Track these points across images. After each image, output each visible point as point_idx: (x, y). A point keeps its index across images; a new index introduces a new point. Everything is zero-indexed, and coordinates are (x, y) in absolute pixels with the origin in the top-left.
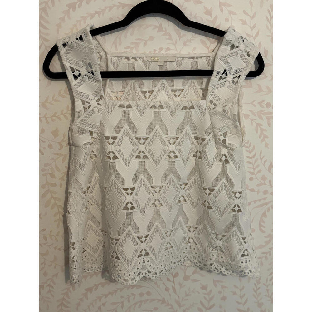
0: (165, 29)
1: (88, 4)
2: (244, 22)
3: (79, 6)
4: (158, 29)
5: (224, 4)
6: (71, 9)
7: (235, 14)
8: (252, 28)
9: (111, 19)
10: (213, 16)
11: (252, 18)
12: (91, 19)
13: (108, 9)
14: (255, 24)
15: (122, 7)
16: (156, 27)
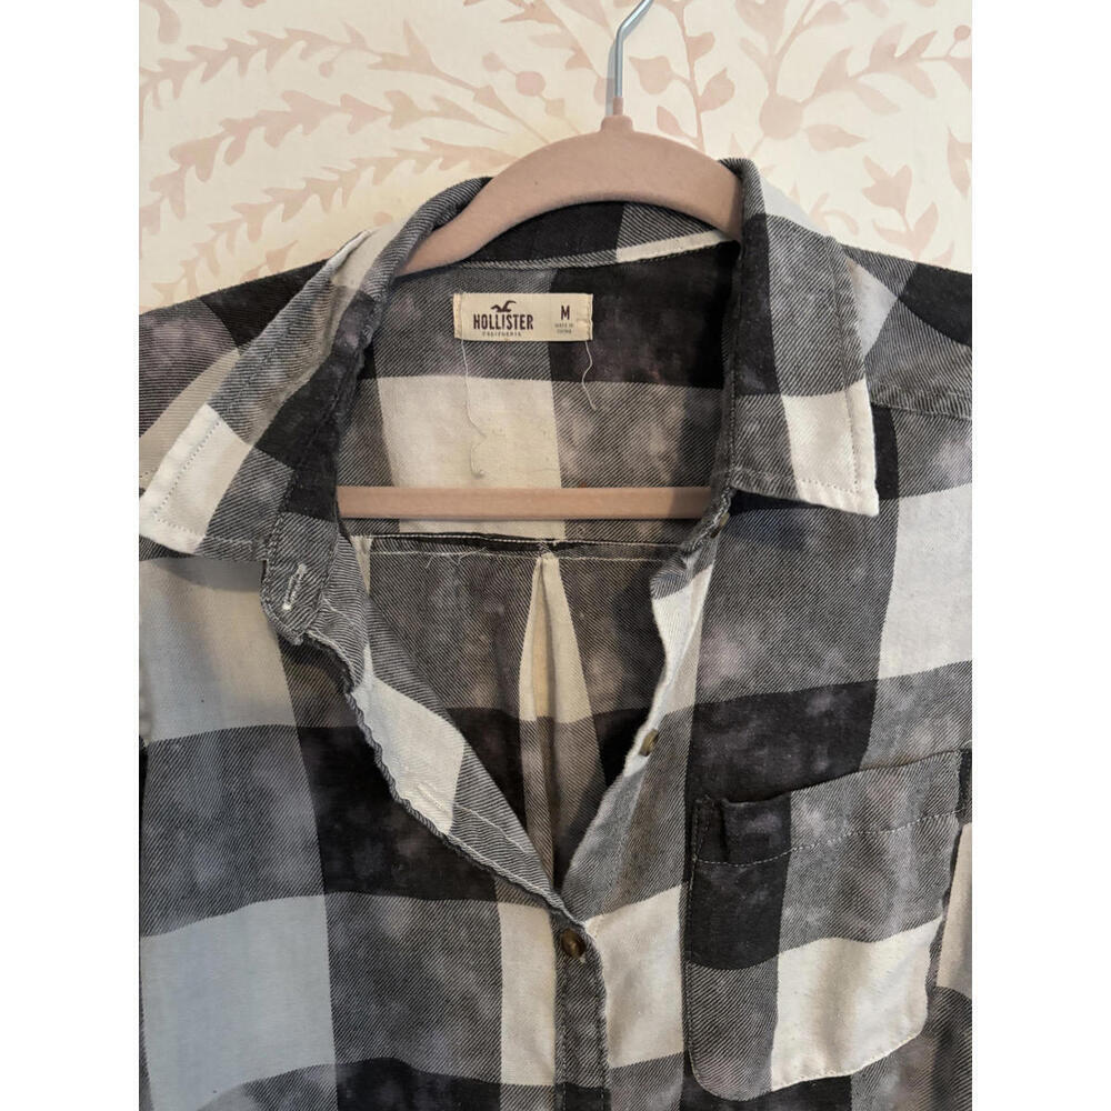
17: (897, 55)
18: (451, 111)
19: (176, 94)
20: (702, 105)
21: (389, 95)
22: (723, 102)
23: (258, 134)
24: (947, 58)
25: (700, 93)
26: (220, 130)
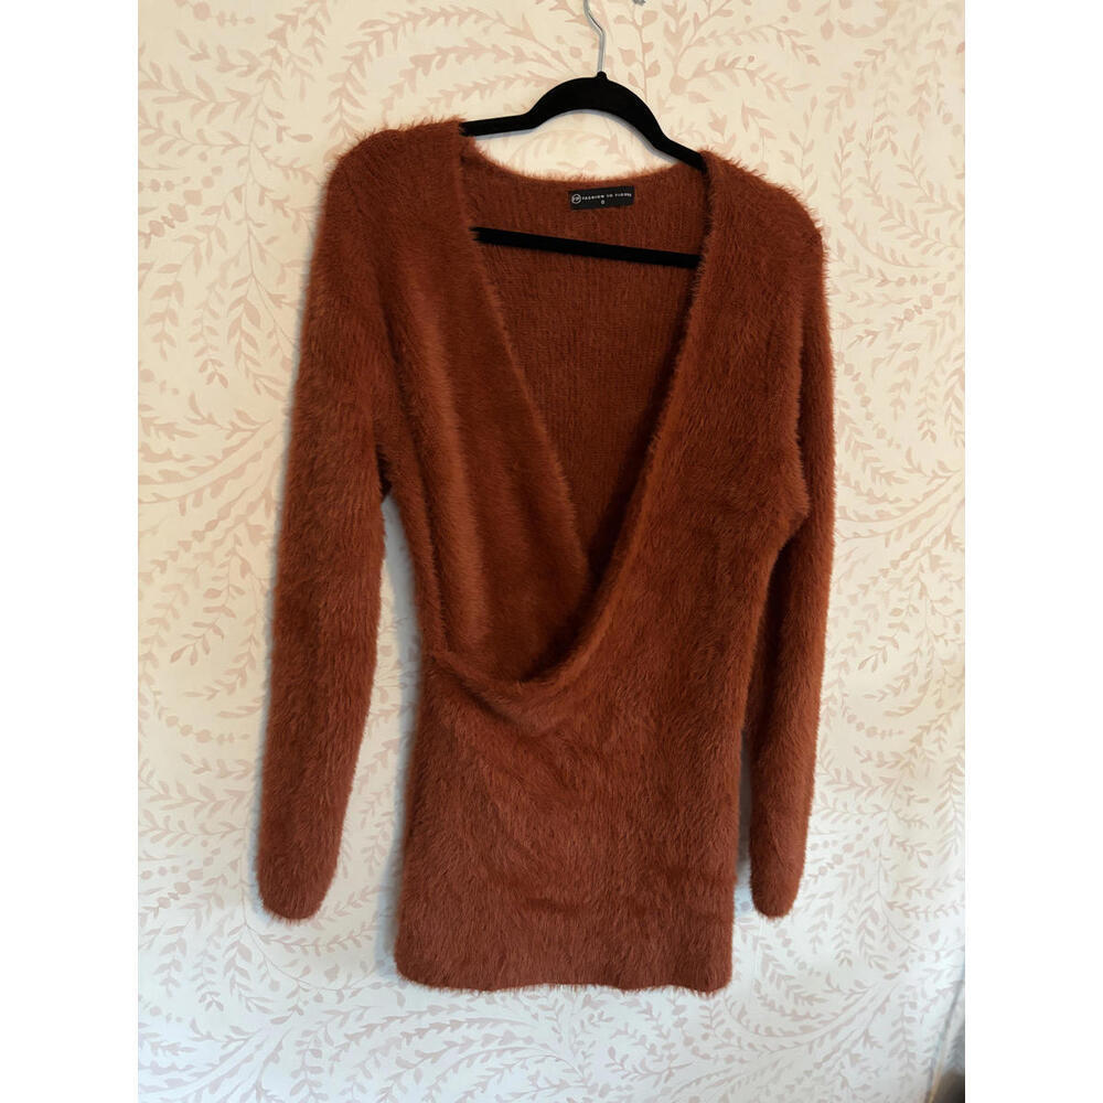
0: (624, 150)
1: (460, 63)
2: (789, 159)
3: (441, 64)
4: (607, 147)
5: (754, 113)
6: (420, 69)
7: (771, 136)
8: (804, 174)
9: (507, 107)
10: (728, 134)
11: (805, 151)
12: (463, 99)
13: (503, 82)
14: (812, 166)
15: (533, 83)
16: (604, 141)
17: (727, 64)
18: (540, 60)
19: (414, 29)
20: (647, 74)
21: (513, 47)
22: (655, 75)
23: (452, 56)
24: (745, 69)
25: (647, 68)
26: (434, 52)
